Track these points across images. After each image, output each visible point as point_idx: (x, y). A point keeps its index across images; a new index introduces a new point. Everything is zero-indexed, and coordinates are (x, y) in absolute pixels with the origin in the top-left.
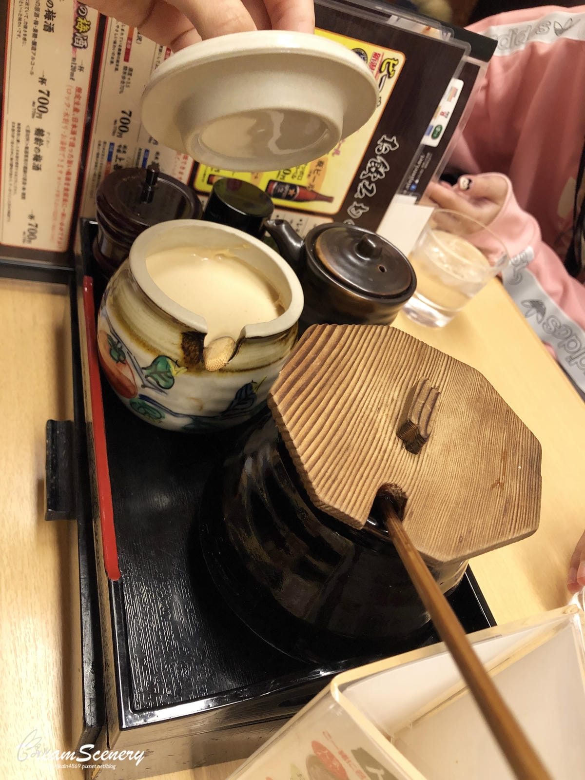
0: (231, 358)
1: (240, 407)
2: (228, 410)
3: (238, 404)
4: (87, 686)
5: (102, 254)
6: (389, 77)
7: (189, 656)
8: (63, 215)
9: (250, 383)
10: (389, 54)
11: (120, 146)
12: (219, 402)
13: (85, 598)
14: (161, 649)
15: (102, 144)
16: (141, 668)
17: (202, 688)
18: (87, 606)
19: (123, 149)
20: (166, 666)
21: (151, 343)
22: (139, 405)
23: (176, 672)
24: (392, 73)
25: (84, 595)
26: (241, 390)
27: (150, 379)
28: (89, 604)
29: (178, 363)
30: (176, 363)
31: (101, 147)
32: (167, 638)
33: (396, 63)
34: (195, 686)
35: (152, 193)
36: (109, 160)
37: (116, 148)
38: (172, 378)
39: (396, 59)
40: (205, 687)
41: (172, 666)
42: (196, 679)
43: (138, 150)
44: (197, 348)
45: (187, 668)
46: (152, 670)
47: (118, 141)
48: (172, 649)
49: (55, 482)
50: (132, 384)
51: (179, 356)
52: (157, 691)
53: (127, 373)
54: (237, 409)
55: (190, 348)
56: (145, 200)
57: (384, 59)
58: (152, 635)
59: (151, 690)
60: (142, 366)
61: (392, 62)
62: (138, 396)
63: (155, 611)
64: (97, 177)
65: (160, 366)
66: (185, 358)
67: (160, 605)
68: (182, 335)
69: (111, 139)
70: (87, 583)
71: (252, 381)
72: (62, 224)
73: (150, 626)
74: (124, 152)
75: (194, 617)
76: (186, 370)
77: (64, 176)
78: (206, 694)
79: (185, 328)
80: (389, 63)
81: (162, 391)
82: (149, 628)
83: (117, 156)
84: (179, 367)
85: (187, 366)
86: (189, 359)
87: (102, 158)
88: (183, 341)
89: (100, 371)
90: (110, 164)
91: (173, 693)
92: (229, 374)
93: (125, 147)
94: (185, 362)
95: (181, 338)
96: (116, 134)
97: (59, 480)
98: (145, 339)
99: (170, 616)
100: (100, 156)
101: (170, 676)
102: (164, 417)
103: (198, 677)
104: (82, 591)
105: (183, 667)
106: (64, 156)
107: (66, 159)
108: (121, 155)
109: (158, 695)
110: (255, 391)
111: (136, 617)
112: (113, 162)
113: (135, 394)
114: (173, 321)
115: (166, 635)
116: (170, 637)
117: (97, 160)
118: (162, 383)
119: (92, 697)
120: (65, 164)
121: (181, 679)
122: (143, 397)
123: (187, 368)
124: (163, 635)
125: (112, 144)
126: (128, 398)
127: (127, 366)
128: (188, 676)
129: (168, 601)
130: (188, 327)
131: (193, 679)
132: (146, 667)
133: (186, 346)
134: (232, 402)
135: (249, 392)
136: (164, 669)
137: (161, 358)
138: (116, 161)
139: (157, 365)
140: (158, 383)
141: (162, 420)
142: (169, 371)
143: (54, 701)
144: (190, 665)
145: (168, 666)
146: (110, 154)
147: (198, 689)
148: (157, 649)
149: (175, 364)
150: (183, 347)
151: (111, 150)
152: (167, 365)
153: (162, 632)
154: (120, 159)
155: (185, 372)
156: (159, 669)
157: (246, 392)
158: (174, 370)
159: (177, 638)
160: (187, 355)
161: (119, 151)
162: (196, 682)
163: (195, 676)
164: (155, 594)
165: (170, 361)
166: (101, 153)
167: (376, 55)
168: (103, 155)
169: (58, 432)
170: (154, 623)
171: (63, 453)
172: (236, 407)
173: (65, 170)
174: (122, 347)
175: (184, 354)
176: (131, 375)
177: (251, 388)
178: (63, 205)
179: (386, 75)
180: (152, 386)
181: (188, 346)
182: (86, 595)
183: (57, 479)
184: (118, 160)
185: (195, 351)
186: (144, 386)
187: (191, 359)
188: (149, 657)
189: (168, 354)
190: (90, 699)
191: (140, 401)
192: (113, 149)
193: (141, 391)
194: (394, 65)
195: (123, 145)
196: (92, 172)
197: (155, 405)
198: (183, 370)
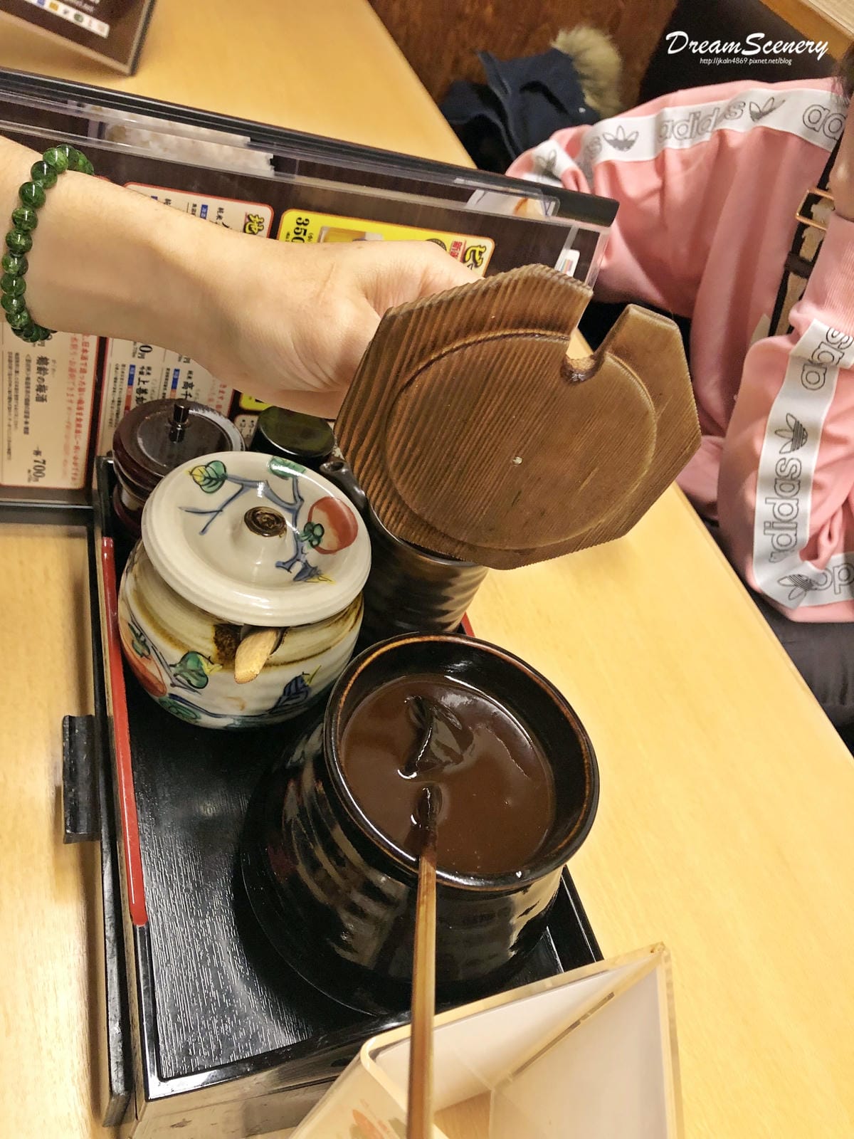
0: (275, 650)
1: (289, 702)
2: (275, 707)
3: (288, 700)
4: (114, 1048)
5: (123, 504)
6: (476, 266)
7: (231, 1008)
8: (77, 448)
9: (300, 676)
10: (472, 241)
11: (143, 368)
12: (264, 699)
13: (109, 941)
14: (198, 1002)
15: (120, 367)
16: (174, 1025)
17: (245, 1047)
18: (113, 951)
19: (147, 371)
20: (203, 1022)
21: (179, 638)
22: (170, 705)
23: (215, 1028)
24: (479, 262)
25: (109, 938)
26: (290, 684)
27: (179, 677)
28: (115, 950)
29: (211, 659)
30: (209, 659)
31: (119, 371)
32: (205, 987)
33: (483, 250)
34: (237, 1044)
35: (182, 432)
36: (130, 383)
37: (137, 370)
38: (205, 676)
39: (482, 246)
40: (248, 1046)
41: (210, 1022)
42: (238, 1036)
43: (165, 371)
44: (233, 641)
45: (228, 1024)
46: (186, 1028)
47: (139, 363)
48: (211, 1000)
49: (74, 795)
50: (160, 682)
51: (211, 651)
52: (193, 1053)
53: (153, 669)
54: (287, 705)
55: (225, 642)
56: (175, 440)
57: (467, 247)
58: (187, 986)
59: (186, 1052)
60: (169, 663)
61: (478, 250)
62: (167, 695)
63: (191, 956)
64: (116, 403)
65: (191, 664)
66: (218, 654)
67: (198, 949)
68: (214, 628)
69: (130, 361)
70: (112, 924)
71: (303, 674)
72: (75, 458)
73: (185, 974)
74: (149, 374)
75: (238, 961)
76: (221, 667)
77: (75, 406)
78: (250, 1054)
79: (217, 621)
80: (474, 251)
81: (194, 691)
82: (185, 977)
83: (139, 379)
84: (213, 664)
85: (221, 662)
86: (223, 654)
87: (122, 382)
88: (216, 635)
89: (123, 661)
90: (132, 388)
91: (211, 1054)
92: (274, 668)
93: (149, 368)
94: (220, 659)
95: (214, 631)
96: (137, 355)
97: (80, 793)
98: (171, 632)
99: (209, 961)
100: (119, 380)
101: (208, 1034)
102: (200, 718)
103: (241, 1034)
104: (106, 934)
105: (224, 1022)
106: (74, 384)
107: (77, 387)
108: (143, 378)
109: (193, 1056)
110: (308, 683)
111: (169, 965)
112: (135, 386)
113: (164, 693)
114: (203, 614)
115: (204, 984)
116: (209, 987)
117: (115, 385)
118: (194, 682)
119: (119, 1060)
120: (76, 393)
121: (222, 1037)
122: (173, 696)
123: (222, 665)
124: (200, 985)
125: (133, 367)
126: (157, 696)
127: (152, 662)
128: (229, 1033)
129: (207, 943)
130: (220, 619)
131: (234, 1037)
132: (179, 1025)
133: (220, 640)
134: (280, 698)
135: (300, 685)
136: (201, 1025)
137: (190, 654)
138: (139, 384)
139: (187, 661)
140: (189, 681)
141: (198, 720)
142: (202, 669)
143: (79, 1063)
144: (232, 1019)
145: (206, 1022)
146: (131, 378)
147: (241, 1048)
148: (193, 1002)
149: (207, 661)
150: (216, 642)
151: (132, 373)
152: (199, 662)
153: (200, 981)
154: (144, 382)
155: (220, 671)
156: (195, 1026)
157: (296, 685)
158: (207, 667)
159: (217, 987)
160: (221, 651)
161: (141, 373)
162: (239, 1040)
163: (237, 1032)
164: (191, 935)
165: (201, 658)
166: (119, 377)
167: (457, 245)
168: (122, 379)
169: (77, 731)
170: (190, 970)
171: (83, 757)
172: (286, 703)
173: (76, 398)
174: (145, 640)
175: (218, 649)
176: (158, 673)
177: (302, 681)
178: (76, 437)
179: (472, 265)
180: (181, 685)
181: (222, 639)
182: (112, 939)
183: (76, 791)
184: (141, 383)
185: (230, 645)
186: (173, 685)
187: (226, 654)
188: (184, 1012)
189: (199, 650)
190: (117, 1063)
191: (171, 700)
192: (134, 371)
193: (171, 690)
194: (481, 253)
195: (146, 367)
196: (110, 399)
197: (186, 704)
198: (217, 667)
